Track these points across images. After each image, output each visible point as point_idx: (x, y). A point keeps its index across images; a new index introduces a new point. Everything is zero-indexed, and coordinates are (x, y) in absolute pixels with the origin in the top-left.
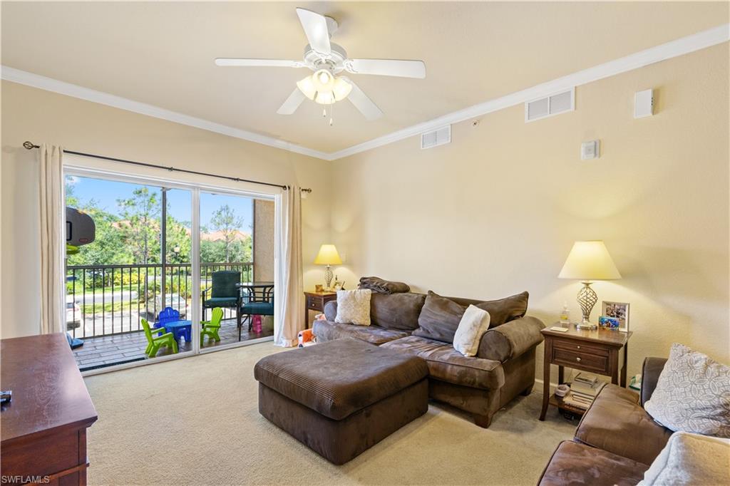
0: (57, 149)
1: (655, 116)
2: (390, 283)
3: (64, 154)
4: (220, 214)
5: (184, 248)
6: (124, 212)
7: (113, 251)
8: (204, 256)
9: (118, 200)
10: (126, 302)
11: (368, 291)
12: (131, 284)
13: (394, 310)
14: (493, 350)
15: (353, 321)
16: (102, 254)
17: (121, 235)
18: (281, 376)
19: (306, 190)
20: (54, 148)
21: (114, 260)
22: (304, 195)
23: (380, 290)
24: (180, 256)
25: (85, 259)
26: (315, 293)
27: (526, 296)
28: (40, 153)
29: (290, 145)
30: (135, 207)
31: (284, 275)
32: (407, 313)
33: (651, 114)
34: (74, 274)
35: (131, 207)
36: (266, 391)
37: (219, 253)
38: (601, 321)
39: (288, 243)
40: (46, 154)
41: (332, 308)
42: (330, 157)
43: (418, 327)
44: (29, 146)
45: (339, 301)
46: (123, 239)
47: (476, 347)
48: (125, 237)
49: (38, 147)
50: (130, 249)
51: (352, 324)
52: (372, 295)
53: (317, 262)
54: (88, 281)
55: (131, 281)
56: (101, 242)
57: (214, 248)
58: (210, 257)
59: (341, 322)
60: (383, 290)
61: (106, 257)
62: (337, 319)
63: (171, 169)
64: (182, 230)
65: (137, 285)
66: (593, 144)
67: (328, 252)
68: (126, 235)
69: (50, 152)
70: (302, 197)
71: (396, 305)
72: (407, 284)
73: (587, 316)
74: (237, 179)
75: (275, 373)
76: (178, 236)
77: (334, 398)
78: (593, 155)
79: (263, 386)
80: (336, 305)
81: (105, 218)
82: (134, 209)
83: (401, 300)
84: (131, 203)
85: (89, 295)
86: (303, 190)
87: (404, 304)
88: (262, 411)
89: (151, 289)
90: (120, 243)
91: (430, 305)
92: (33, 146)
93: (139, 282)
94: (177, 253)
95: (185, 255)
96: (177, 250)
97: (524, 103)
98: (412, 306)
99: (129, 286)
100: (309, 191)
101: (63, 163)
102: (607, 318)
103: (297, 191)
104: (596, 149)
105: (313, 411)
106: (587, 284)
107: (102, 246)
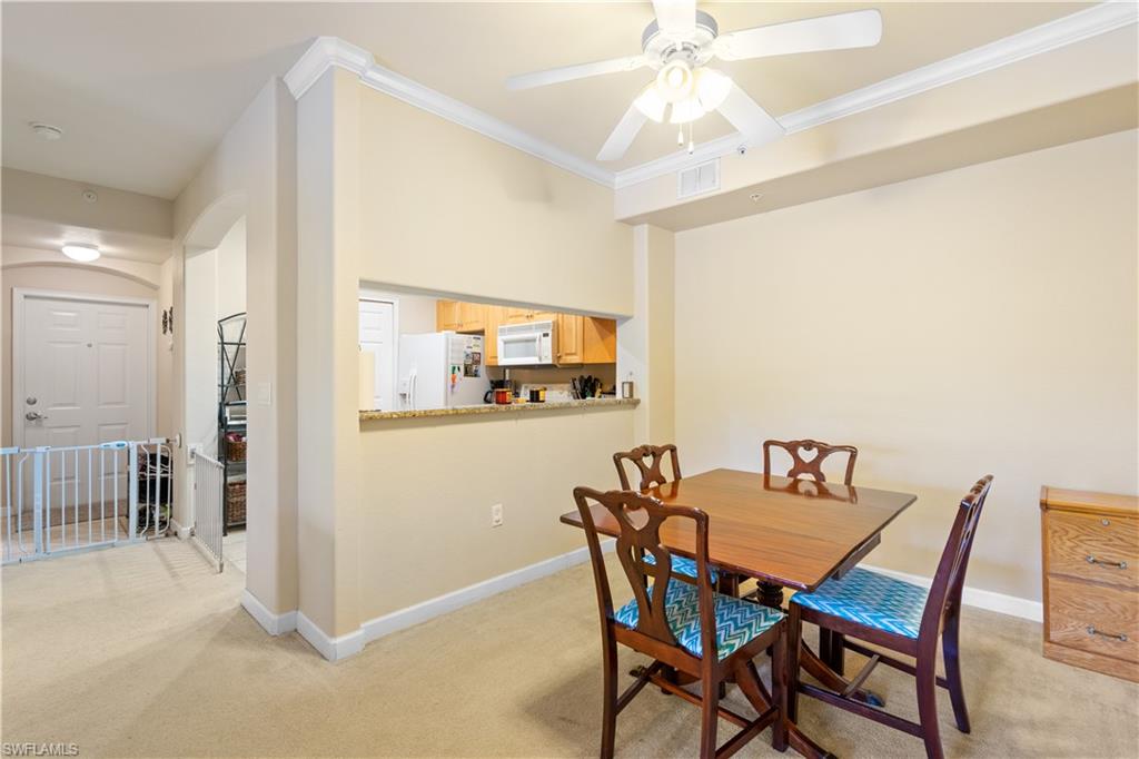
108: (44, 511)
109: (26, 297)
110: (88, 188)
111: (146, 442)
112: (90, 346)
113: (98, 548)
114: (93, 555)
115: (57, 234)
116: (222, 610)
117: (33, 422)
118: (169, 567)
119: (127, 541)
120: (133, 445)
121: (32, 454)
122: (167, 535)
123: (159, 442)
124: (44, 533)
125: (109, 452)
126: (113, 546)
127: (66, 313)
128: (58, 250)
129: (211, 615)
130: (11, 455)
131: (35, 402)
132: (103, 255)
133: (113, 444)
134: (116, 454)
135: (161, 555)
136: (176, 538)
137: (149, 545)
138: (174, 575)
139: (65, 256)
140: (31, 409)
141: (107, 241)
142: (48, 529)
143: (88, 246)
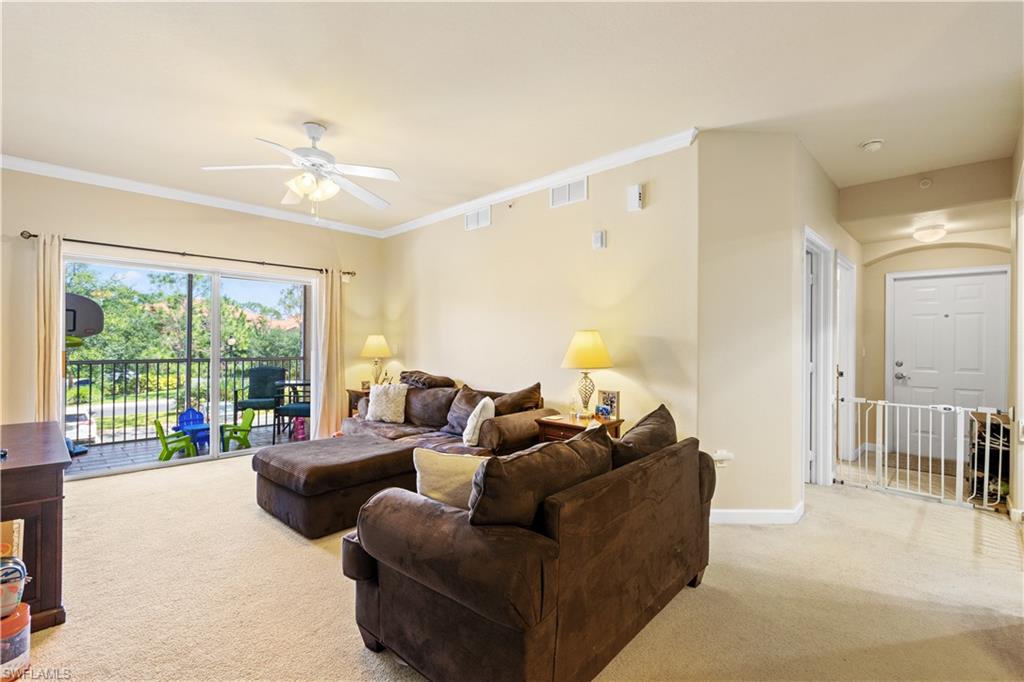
0: (56, 238)
1: (644, 210)
2: (430, 377)
3: (63, 243)
4: (291, 293)
5: (242, 340)
6: (158, 291)
7: (144, 344)
8: (272, 351)
9: (151, 276)
10: (163, 412)
11: (406, 386)
12: (168, 389)
13: (426, 405)
14: (489, 438)
15: (383, 418)
16: (127, 348)
17: (156, 322)
18: (272, 463)
19: (349, 273)
20: (53, 237)
21: (143, 355)
22: (346, 279)
23: (418, 383)
24: (237, 351)
25: (104, 355)
26: (361, 390)
27: (538, 386)
28: (38, 242)
29: (329, 222)
30: (174, 285)
31: (320, 369)
32: (439, 409)
33: (640, 209)
34: (90, 377)
35: (168, 284)
36: (262, 480)
37: (293, 347)
38: (598, 409)
39: (325, 334)
40: (45, 244)
41: (364, 405)
42: (383, 235)
43: (446, 423)
44: (26, 235)
45: (371, 397)
46: (159, 327)
47: (476, 437)
48: (162, 325)
49: (36, 236)
50: (168, 341)
51: (384, 422)
52: (409, 390)
53: (363, 355)
54: (108, 384)
55: (168, 385)
56: (125, 332)
57: (286, 339)
58: (281, 351)
59: (371, 419)
60: (420, 385)
61: (132, 351)
62: (368, 417)
63: (184, 254)
64: (241, 314)
65: (175, 391)
66: (599, 234)
67: (375, 343)
68: (161, 321)
69: (48, 242)
70: (343, 280)
71: (429, 400)
72: (453, 379)
73: (586, 404)
74: (263, 263)
75: (267, 461)
76: (231, 324)
77: (307, 477)
78: (599, 245)
79: (260, 476)
80: (368, 401)
81: (136, 300)
82: (172, 287)
83: (435, 394)
84: (167, 279)
85: (108, 405)
86: (344, 273)
87: (437, 398)
88: (260, 503)
89: (194, 395)
90: (156, 332)
91: (460, 400)
92: (31, 236)
93: (179, 386)
94: (231, 346)
95: (245, 348)
96: (232, 342)
97: (548, 189)
98: (444, 401)
99: (165, 392)
100: (353, 274)
101: (62, 251)
102: (602, 406)
103: (336, 275)
104: (603, 239)
105: (291, 490)
106: (586, 374)
107: (127, 337)
108: (884, 453)
109: (895, 280)
110: (924, 177)
111: (974, 410)
112: (947, 316)
113: (927, 499)
114: (919, 503)
115: (907, 223)
116: (1004, 612)
117: (901, 381)
118: (978, 541)
119: (953, 502)
120: (960, 411)
121: (875, 405)
122: (997, 511)
123: (990, 412)
124: (884, 469)
125: (937, 414)
126: (939, 501)
127: (930, 287)
128: (910, 237)
129: (986, 609)
130: (862, 404)
131: (902, 365)
132: (950, 232)
133: (940, 407)
134: (943, 417)
135: (978, 525)
136: (1004, 517)
137: (974, 514)
138: (977, 551)
139: (917, 241)
140: (899, 370)
141: (953, 217)
142: (886, 467)
143: (934, 227)
